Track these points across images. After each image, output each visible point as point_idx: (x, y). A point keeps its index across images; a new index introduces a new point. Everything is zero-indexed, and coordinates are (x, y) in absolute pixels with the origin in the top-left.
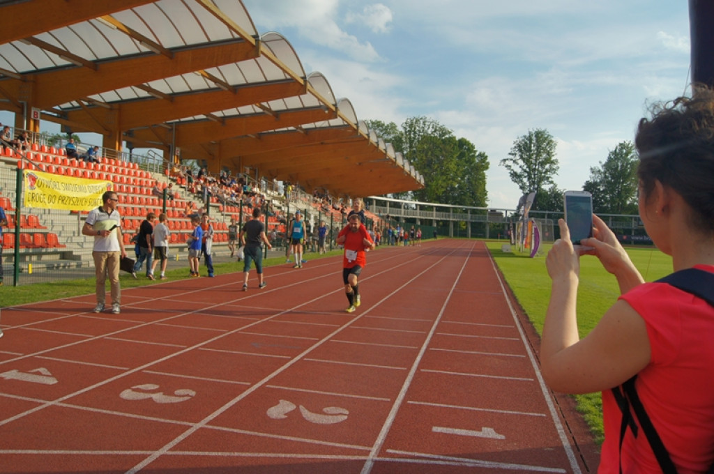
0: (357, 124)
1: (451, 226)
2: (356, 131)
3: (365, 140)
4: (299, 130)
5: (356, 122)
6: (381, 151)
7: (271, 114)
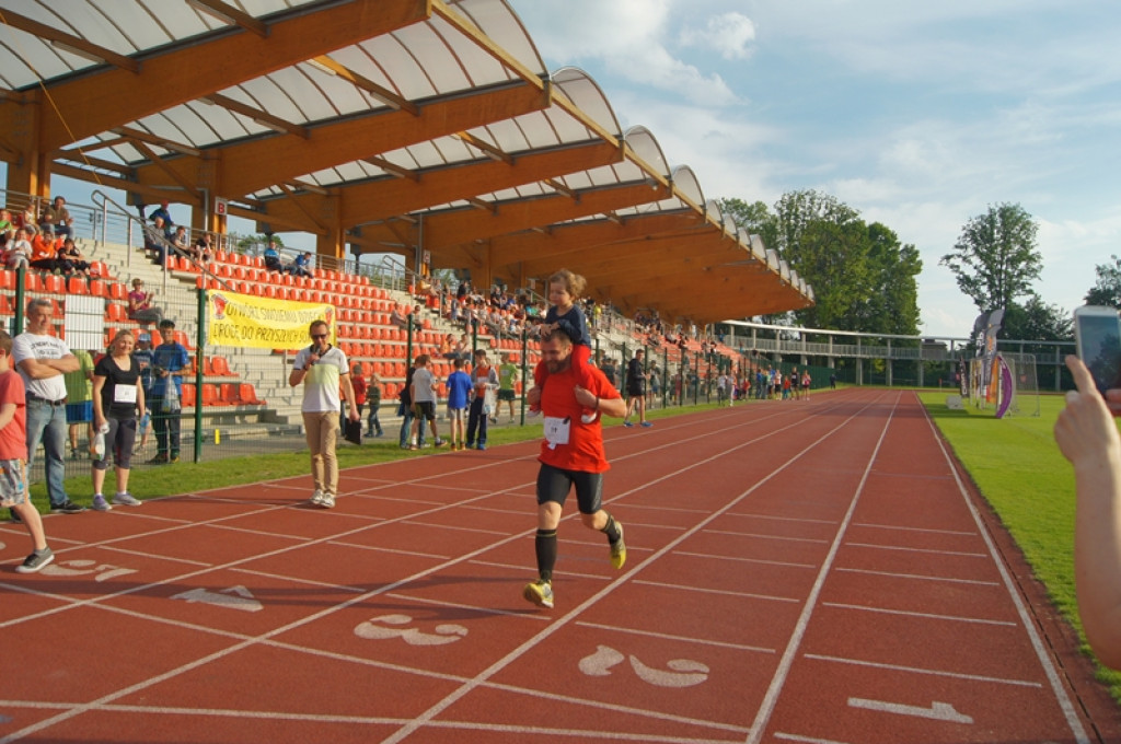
0: (703, 207)
1: (860, 366)
2: (702, 217)
3: (716, 231)
4: (611, 219)
5: (701, 203)
6: (742, 248)
7: (568, 195)
